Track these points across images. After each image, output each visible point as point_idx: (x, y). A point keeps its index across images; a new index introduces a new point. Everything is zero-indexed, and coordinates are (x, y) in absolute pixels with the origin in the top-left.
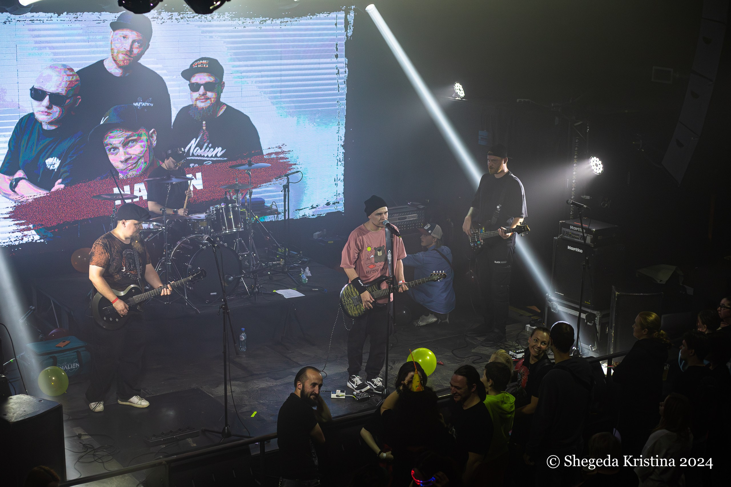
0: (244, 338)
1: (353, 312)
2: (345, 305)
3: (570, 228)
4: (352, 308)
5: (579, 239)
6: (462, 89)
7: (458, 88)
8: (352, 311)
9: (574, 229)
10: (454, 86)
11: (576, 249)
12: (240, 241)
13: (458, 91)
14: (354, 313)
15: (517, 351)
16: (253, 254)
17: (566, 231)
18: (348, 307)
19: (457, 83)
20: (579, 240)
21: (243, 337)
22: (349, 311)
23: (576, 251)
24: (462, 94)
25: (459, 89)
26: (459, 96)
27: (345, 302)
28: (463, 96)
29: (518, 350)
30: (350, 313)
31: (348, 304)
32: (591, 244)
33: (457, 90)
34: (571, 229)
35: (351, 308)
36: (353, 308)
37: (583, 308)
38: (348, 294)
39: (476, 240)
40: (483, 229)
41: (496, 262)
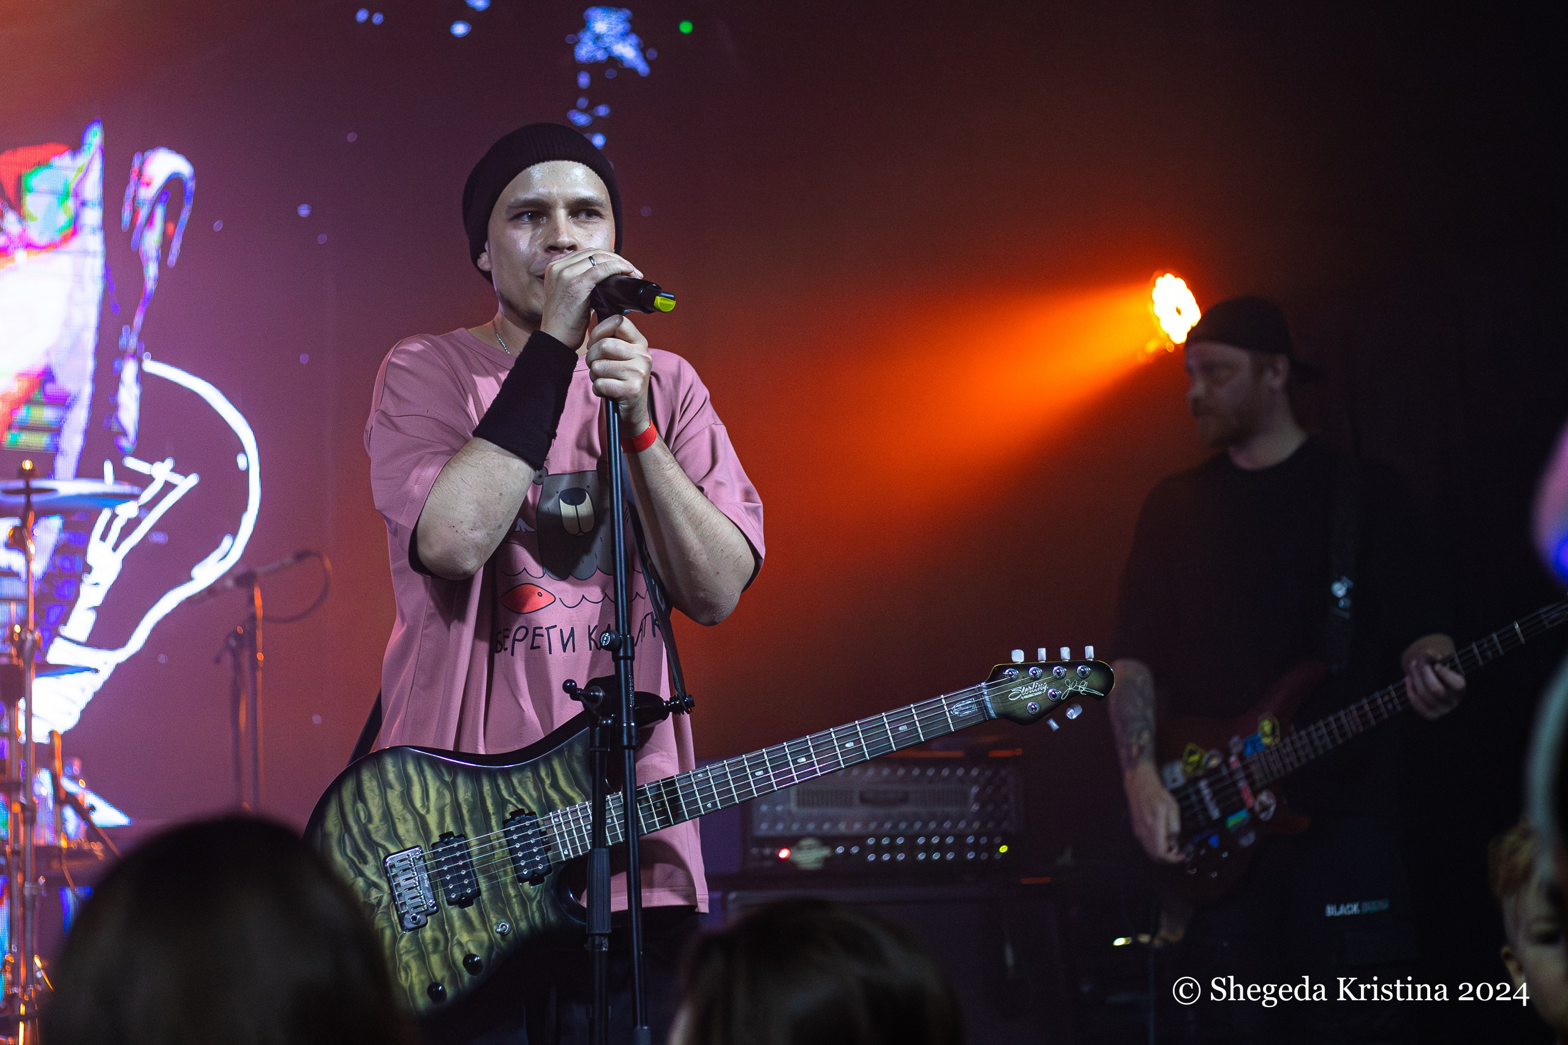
39: (1215, 814)
40: (1267, 726)
41: (1338, 909)
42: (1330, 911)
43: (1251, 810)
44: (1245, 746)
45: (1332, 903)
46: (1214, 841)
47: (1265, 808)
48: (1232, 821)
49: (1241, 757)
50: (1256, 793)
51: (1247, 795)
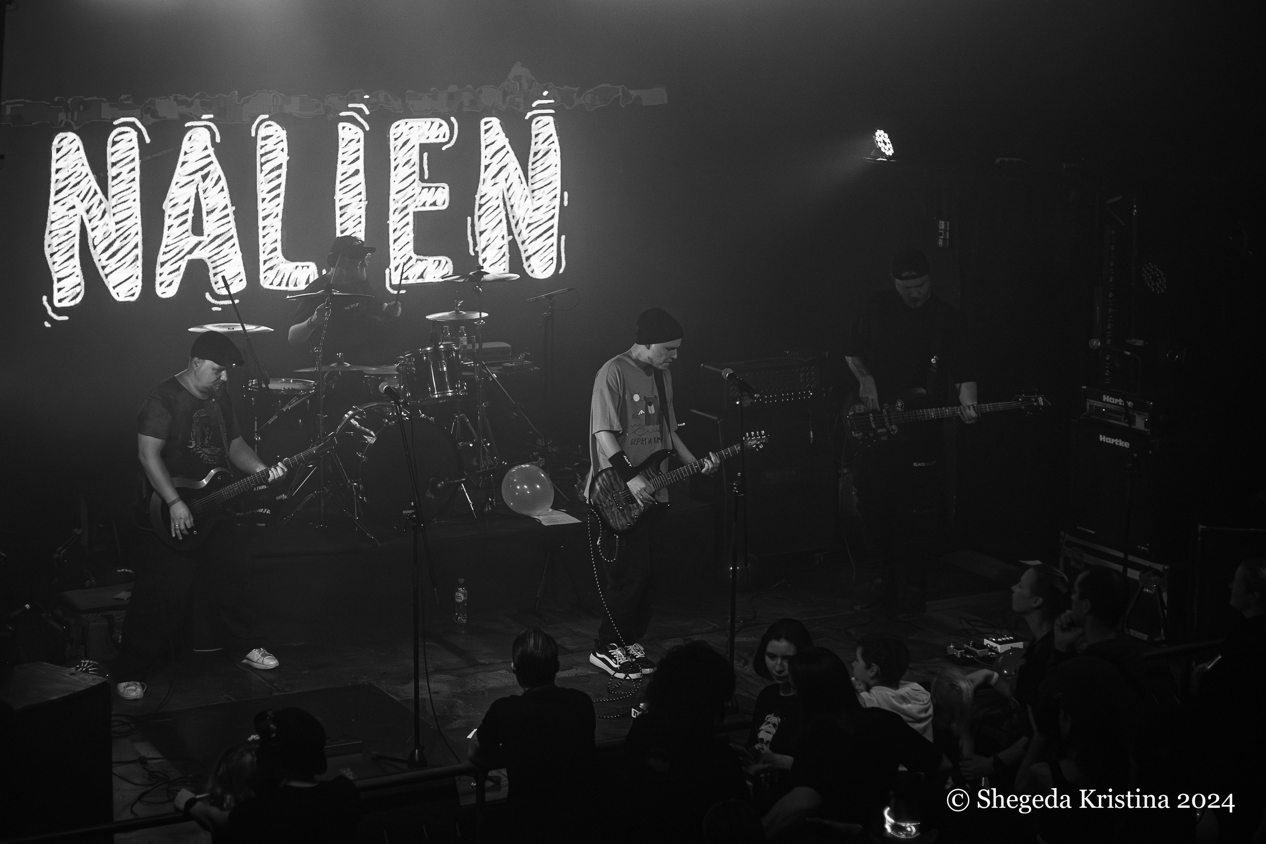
0: (463, 597)
1: (618, 523)
2: (603, 509)
3: (1103, 399)
4: (616, 513)
5: (1121, 421)
6: (887, 141)
7: (881, 139)
8: (616, 520)
9: (1111, 401)
10: (874, 137)
11: (1116, 441)
12: (462, 420)
13: (881, 145)
14: (620, 524)
15: (999, 640)
16: (486, 443)
17: (1096, 406)
18: (609, 514)
19: (878, 131)
20: (1123, 424)
21: (461, 596)
22: (611, 521)
23: (1117, 444)
24: (888, 150)
25: (882, 141)
26: (883, 154)
27: (602, 505)
28: (891, 155)
29: (1001, 638)
30: (613, 525)
31: (607, 508)
32: (1146, 430)
33: (879, 143)
34: (1106, 402)
35: (614, 515)
36: (618, 514)
37: (1131, 558)
38: (606, 488)
39: (874, 426)
40: (900, 404)
41: (918, 464)
42: (915, 464)
43: (888, 430)
44: (890, 407)
45: (915, 462)
46: (871, 435)
47: (893, 430)
48: (879, 431)
49: (887, 411)
50: (891, 423)
51: (887, 424)
